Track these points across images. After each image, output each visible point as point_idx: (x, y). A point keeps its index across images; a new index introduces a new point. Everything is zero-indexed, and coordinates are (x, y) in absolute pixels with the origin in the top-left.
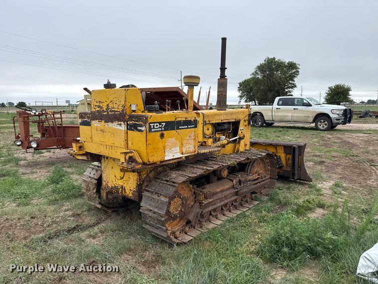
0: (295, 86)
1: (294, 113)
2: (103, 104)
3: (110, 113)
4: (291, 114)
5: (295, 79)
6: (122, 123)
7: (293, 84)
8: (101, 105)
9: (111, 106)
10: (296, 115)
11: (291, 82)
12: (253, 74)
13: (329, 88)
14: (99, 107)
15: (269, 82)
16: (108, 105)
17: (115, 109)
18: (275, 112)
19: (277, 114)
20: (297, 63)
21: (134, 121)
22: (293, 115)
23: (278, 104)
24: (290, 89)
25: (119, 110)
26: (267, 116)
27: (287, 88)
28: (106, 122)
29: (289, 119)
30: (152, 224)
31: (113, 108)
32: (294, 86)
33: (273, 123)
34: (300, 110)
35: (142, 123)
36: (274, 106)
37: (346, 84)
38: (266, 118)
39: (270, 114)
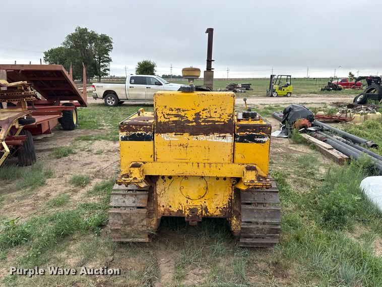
0: (111, 60)
1: (148, 91)
2: (186, 112)
3: (203, 124)
4: (144, 93)
5: (109, 53)
6: (228, 135)
7: (108, 58)
8: (183, 114)
9: (204, 115)
10: (149, 93)
11: (105, 55)
12: (64, 43)
13: (139, 64)
14: (176, 116)
15: (83, 54)
16: (198, 114)
17: (214, 119)
18: (128, 90)
19: (131, 93)
20: (110, 37)
21: (248, 131)
22: (147, 93)
23: (131, 83)
24: (106, 64)
25: (222, 120)
26: (121, 95)
27: (102, 62)
28: (191, 134)
29: (143, 97)
30: (259, 236)
31: (211, 117)
32: (109, 60)
33: (123, 102)
34: (152, 89)
35: (263, 134)
36: (127, 84)
37: (152, 61)
38: (120, 97)
39: (124, 92)
